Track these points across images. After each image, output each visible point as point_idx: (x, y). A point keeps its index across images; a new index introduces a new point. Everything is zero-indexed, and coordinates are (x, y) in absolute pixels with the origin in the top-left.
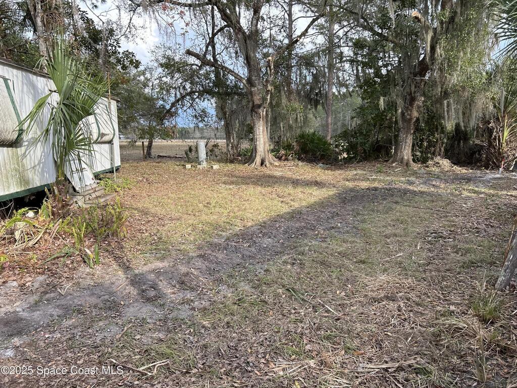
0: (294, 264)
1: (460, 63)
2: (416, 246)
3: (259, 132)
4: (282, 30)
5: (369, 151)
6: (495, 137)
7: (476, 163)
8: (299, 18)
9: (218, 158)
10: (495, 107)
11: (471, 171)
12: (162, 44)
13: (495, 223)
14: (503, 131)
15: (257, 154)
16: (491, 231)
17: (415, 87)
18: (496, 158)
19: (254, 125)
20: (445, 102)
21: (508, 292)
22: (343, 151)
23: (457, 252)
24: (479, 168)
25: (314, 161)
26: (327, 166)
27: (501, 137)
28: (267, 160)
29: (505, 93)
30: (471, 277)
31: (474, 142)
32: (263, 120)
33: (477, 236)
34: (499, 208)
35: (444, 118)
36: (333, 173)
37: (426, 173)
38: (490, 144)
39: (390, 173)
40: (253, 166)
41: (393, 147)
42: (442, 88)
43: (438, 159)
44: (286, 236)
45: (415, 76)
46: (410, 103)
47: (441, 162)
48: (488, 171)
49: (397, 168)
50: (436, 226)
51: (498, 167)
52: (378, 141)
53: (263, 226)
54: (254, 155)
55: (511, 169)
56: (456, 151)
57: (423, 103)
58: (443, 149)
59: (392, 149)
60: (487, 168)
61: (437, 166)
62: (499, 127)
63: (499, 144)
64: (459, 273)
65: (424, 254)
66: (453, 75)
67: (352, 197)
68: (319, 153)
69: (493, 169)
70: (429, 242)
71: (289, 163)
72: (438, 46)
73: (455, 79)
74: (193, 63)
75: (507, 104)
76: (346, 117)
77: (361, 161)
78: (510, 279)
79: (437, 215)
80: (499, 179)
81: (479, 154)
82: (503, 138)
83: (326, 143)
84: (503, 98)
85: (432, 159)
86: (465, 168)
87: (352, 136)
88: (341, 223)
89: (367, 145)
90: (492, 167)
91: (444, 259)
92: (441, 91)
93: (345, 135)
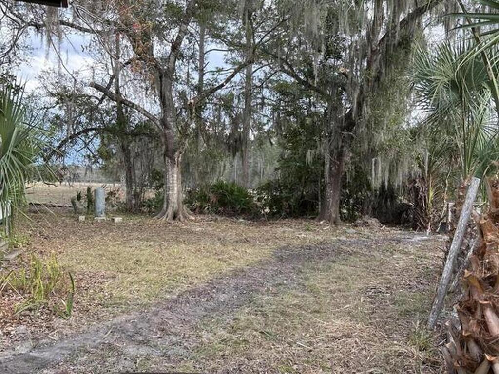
0: (257, 314)
1: (386, 122)
2: (359, 300)
3: (173, 180)
4: (191, 61)
5: (294, 206)
6: (421, 196)
7: (404, 223)
8: (211, 50)
9: (114, 208)
10: (420, 166)
11: (399, 232)
12: (52, 69)
13: (425, 281)
14: (428, 191)
15: (169, 206)
16: (422, 287)
17: (343, 142)
18: (423, 219)
19: (167, 171)
20: (373, 160)
21: (435, 330)
22: (265, 205)
23: (394, 304)
24: (407, 228)
25: (235, 216)
26: (249, 222)
27: (427, 198)
28: (180, 212)
29: (428, 154)
30: (407, 322)
31: (401, 200)
32: (178, 166)
33: (410, 292)
34: (427, 268)
35: (371, 175)
36: (258, 229)
37: (356, 233)
38: (417, 204)
39: (318, 231)
40: (164, 219)
41: (320, 203)
42: (369, 145)
43: (366, 218)
44: (238, 291)
45: (342, 130)
46: (337, 157)
47: (370, 221)
48: (416, 232)
49: (325, 226)
50: (374, 283)
51: (426, 228)
52: (303, 197)
53: (210, 283)
54: (165, 206)
55: (437, 231)
56: (384, 210)
57: (351, 159)
58: (370, 207)
59: (318, 205)
60: (415, 229)
61: (366, 226)
62: (424, 187)
63: (425, 205)
64: (398, 320)
65: (368, 306)
66: (379, 133)
67: (288, 255)
68: (239, 206)
69: (420, 230)
70: (370, 297)
71: (206, 217)
72: (365, 104)
73: (382, 137)
74: (91, 94)
75: (431, 164)
76: (257, 163)
77: (286, 218)
78: (436, 321)
79: (373, 273)
80: (427, 240)
81: (406, 214)
82: (428, 198)
83: (246, 195)
84: (427, 158)
85: (360, 217)
86: (394, 228)
87: (276, 189)
88: (286, 280)
89: (292, 200)
90: (420, 229)
91: (385, 309)
92: (369, 148)
93: (268, 187)
